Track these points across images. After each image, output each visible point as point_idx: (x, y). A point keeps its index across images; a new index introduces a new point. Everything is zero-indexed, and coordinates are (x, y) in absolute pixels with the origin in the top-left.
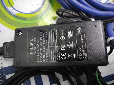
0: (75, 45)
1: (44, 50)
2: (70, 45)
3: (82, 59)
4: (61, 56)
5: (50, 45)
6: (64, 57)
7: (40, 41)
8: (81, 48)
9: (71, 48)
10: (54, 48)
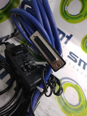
0: (30, 68)
1: (20, 57)
2: (29, 66)
3: (26, 74)
4: (22, 65)
5: (24, 59)
6: (22, 66)
7: (24, 54)
8: (31, 71)
9: (28, 67)
10: (24, 61)
